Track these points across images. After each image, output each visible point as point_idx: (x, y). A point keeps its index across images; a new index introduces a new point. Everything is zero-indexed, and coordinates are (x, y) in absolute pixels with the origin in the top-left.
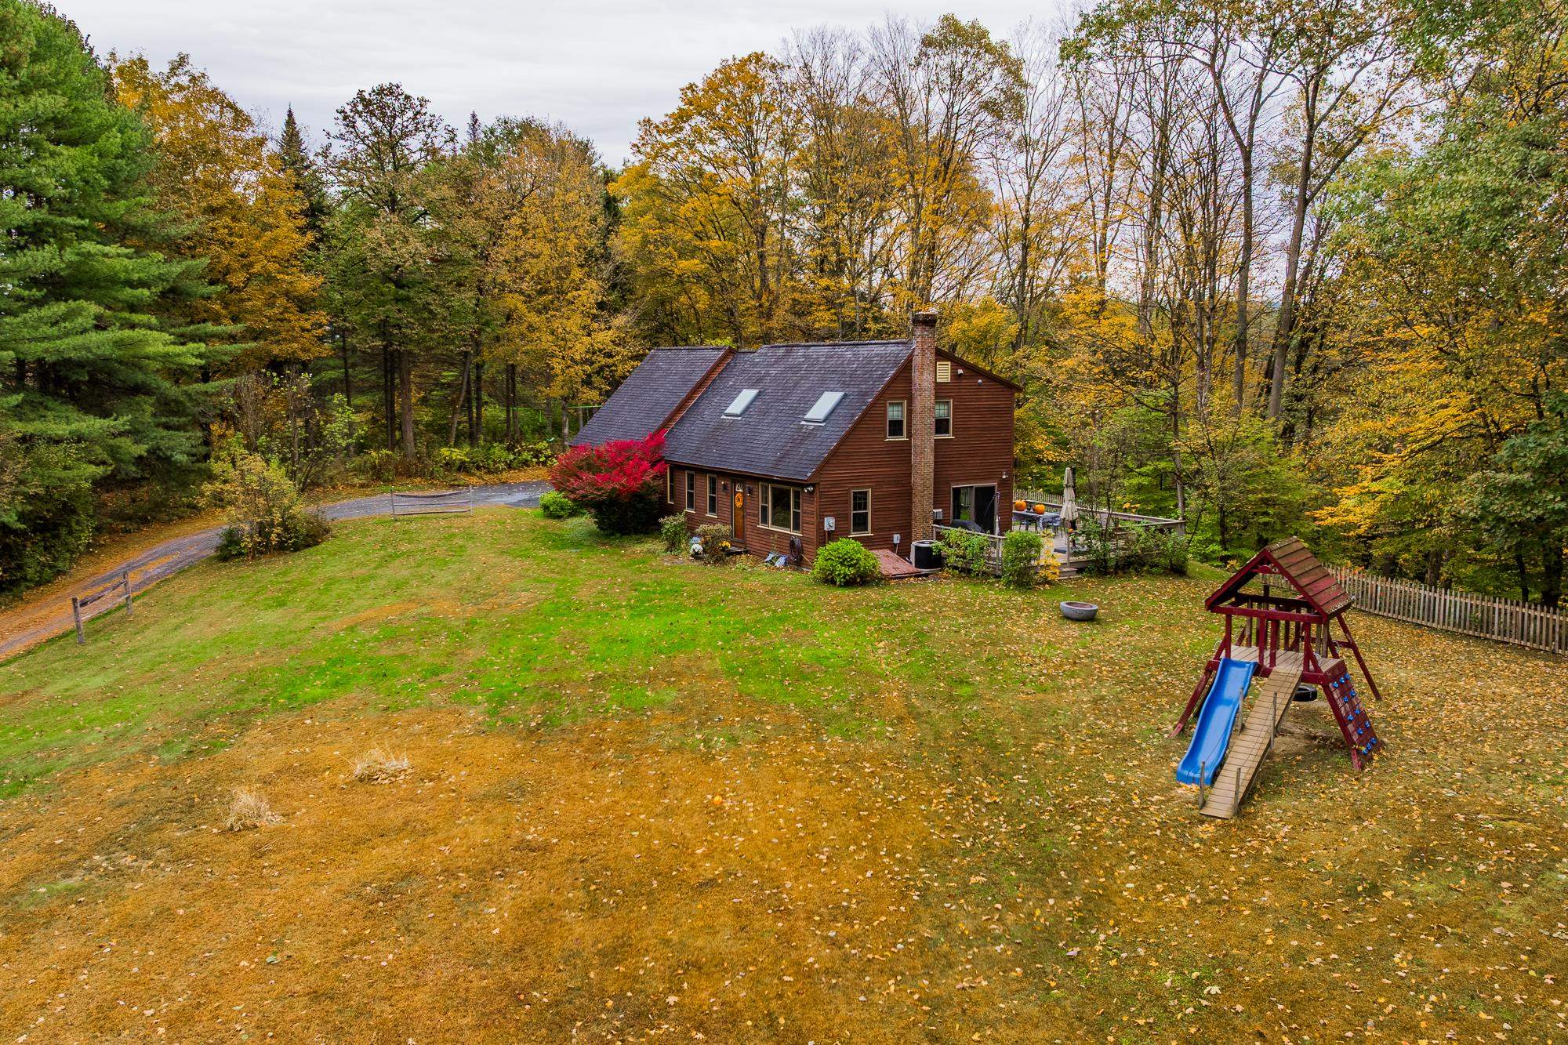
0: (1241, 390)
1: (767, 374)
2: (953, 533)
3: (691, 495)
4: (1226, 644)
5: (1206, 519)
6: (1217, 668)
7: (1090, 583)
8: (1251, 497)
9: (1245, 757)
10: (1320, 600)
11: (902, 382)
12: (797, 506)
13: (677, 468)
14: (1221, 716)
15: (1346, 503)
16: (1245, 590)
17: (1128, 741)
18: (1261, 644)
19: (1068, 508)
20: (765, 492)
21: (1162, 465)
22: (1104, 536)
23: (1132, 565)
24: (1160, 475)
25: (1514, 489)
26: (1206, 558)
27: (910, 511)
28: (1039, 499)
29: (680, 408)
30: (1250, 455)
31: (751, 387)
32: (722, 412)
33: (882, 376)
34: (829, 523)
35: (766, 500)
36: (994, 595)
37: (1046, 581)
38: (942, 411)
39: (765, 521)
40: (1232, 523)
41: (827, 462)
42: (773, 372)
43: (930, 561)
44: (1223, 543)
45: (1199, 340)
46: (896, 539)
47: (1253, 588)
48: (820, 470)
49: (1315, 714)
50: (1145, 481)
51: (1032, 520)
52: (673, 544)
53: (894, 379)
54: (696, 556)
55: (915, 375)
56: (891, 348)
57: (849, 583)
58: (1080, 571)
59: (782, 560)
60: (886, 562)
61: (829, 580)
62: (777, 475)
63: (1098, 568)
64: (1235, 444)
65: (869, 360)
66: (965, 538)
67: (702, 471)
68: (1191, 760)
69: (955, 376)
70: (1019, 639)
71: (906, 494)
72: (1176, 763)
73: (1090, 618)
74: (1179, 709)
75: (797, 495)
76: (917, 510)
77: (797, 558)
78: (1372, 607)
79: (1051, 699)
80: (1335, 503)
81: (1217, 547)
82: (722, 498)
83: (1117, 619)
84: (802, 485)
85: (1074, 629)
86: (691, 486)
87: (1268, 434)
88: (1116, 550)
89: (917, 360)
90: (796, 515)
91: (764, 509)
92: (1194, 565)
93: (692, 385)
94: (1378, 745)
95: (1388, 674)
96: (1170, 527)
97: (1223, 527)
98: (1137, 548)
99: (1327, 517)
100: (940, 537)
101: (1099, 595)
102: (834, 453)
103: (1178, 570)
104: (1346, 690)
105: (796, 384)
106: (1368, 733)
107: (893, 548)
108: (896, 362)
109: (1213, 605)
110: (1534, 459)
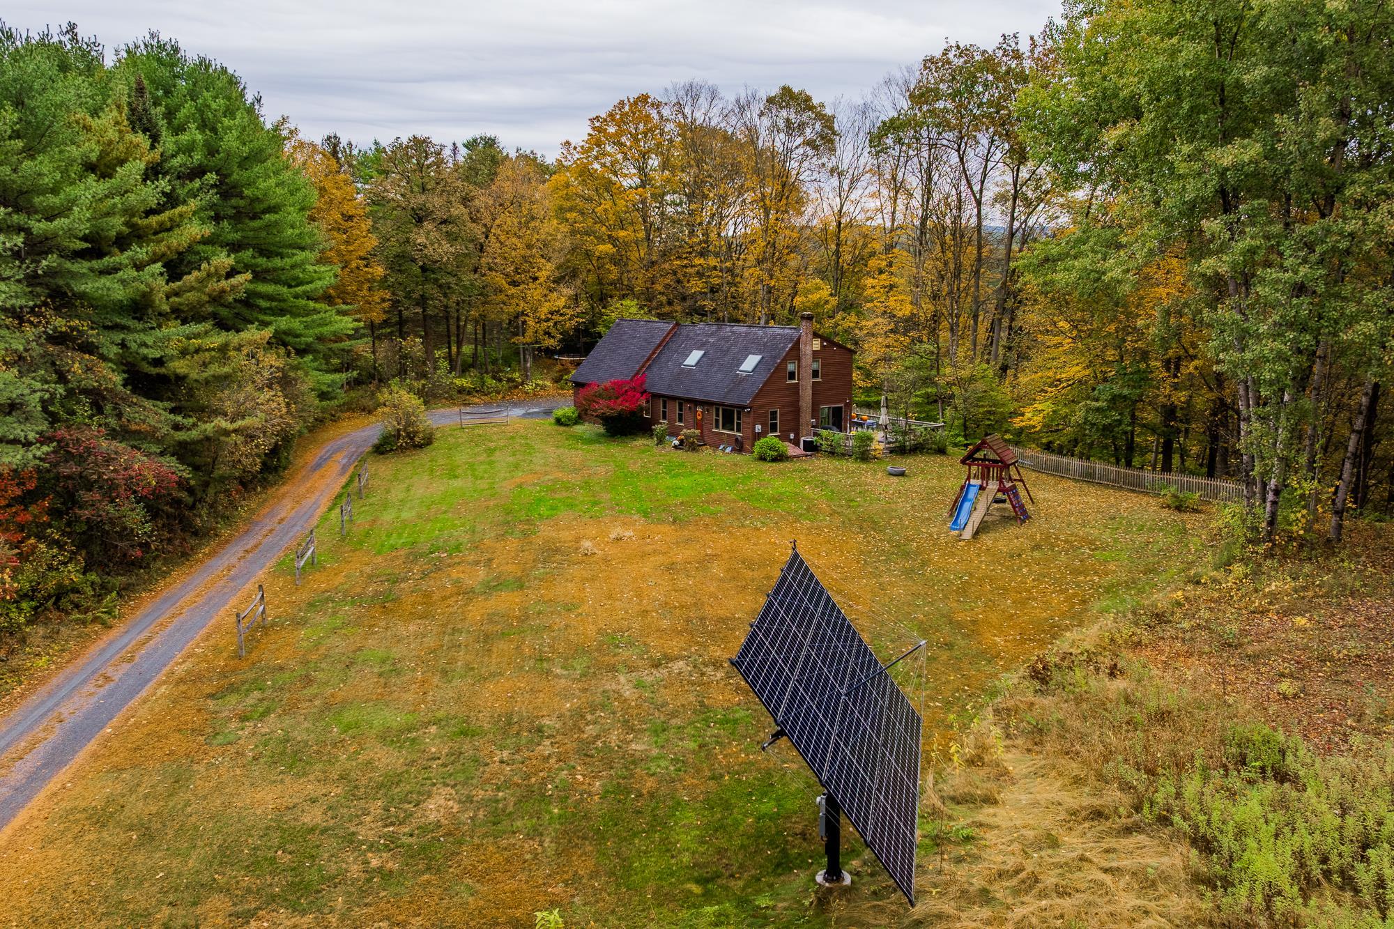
0: (975, 345)
1: (707, 341)
2: (824, 433)
3: (664, 413)
4: (969, 478)
5: (956, 423)
6: (965, 488)
7: (898, 459)
8: (981, 410)
9: (977, 518)
10: (1006, 459)
11: (795, 352)
12: (739, 418)
13: (656, 396)
14: (967, 505)
15: (1028, 415)
16: (976, 456)
17: (929, 519)
18: (983, 479)
19: (884, 418)
20: (717, 410)
21: (929, 390)
22: (904, 433)
23: (917, 449)
24: (928, 395)
25: (1098, 410)
26: (956, 445)
27: (798, 421)
28: (865, 414)
29: (648, 359)
30: (980, 386)
31: (699, 349)
32: (681, 364)
33: (784, 348)
34: (758, 428)
35: (717, 415)
36: (851, 465)
37: (875, 458)
38: (815, 366)
39: (717, 427)
40: (971, 425)
41: (757, 395)
42: (711, 340)
43: (811, 447)
44: (966, 436)
45: (951, 315)
46: (792, 436)
47: (979, 455)
48: (754, 399)
49: (1005, 509)
50: (919, 400)
51: (861, 425)
52: (661, 441)
53: (791, 349)
54: (675, 447)
55: (802, 346)
56: (787, 331)
57: (774, 460)
58: (891, 452)
59: (729, 449)
60: (791, 450)
61: (762, 458)
62: (727, 402)
63: (900, 451)
64: (972, 379)
65: (774, 337)
66: (830, 435)
67: (673, 398)
68: (955, 522)
69: (822, 346)
70: (870, 484)
71: (796, 411)
72: (949, 525)
73: (902, 474)
74: (948, 508)
75: (739, 413)
76: (802, 420)
77: (739, 447)
78: (1039, 468)
79: (893, 506)
80: (1023, 415)
81: (962, 439)
82: (686, 413)
83: (915, 474)
84: (744, 407)
85: (896, 479)
86: (665, 407)
87: (990, 373)
88: (909, 441)
89: (803, 339)
90: (739, 424)
91: (717, 421)
92: (950, 449)
93: (654, 345)
94: (1029, 517)
95: (1039, 495)
96: (938, 428)
97: (965, 427)
98: (921, 440)
99: (1018, 422)
100: (815, 434)
101: (904, 464)
102: (761, 390)
103: (942, 451)
104: (1016, 495)
105: (729, 349)
106: (1024, 512)
107: (790, 441)
108: (791, 340)
109: (963, 462)
110: (1107, 396)
